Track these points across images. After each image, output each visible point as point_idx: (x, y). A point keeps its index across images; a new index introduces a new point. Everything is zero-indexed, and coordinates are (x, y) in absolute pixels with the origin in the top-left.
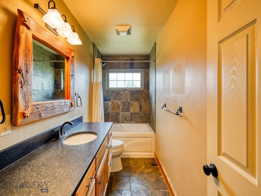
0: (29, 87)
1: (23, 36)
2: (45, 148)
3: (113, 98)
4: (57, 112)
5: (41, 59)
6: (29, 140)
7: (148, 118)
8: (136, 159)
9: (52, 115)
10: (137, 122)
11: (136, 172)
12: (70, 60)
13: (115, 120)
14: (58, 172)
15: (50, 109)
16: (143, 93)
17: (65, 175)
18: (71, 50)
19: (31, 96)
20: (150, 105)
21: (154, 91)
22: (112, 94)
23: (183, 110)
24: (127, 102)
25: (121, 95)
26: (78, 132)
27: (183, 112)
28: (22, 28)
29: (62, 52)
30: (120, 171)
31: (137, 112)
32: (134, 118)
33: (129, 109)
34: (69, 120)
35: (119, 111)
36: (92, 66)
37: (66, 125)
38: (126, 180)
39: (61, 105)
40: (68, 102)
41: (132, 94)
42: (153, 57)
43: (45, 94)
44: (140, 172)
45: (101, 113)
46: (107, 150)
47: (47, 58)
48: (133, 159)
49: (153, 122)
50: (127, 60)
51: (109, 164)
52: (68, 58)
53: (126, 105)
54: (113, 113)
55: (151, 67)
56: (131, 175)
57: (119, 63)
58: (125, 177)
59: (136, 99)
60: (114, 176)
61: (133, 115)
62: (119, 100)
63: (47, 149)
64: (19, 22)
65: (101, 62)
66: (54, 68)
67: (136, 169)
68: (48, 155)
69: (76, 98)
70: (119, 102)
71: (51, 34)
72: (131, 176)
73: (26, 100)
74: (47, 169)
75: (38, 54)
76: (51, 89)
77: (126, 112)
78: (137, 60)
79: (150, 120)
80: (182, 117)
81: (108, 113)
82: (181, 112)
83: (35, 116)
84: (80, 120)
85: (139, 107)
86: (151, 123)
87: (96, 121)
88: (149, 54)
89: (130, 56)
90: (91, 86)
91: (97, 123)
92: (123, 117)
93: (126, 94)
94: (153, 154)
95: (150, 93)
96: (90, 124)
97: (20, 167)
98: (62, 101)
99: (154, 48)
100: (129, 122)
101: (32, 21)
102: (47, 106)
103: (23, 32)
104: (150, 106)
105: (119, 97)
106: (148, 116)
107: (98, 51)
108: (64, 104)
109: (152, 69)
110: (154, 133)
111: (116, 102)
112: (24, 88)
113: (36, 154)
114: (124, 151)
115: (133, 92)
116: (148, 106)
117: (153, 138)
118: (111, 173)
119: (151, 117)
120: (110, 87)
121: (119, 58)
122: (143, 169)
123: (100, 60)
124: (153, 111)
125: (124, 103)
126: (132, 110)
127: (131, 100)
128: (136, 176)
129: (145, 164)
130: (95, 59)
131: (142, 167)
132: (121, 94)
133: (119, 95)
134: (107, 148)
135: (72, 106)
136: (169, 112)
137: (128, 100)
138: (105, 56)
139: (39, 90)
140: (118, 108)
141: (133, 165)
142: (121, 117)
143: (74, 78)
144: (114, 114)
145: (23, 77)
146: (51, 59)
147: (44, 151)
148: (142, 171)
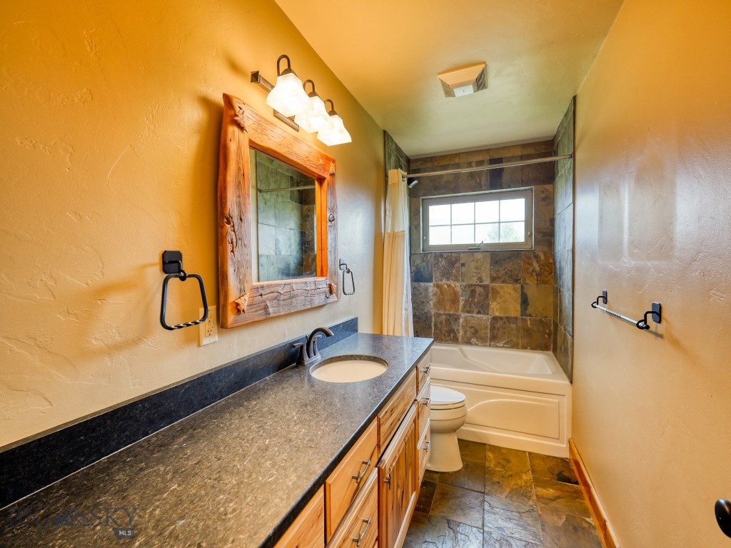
0: (245, 250)
1: (233, 147)
2: (275, 381)
3: (438, 275)
4: (299, 304)
5: (273, 186)
6: (247, 360)
7: (549, 335)
8: (505, 451)
9: (289, 312)
10: (514, 346)
11: (504, 486)
12: (326, 183)
13: (444, 335)
14: (296, 432)
15: (285, 297)
16: (533, 259)
17: (307, 439)
18: (328, 159)
19: (249, 269)
20: (557, 297)
21: (568, 250)
22: (437, 264)
23: (664, 314)
24: (481, 286)
25: (463, 265)
26: (345, 354)
27: (666, 321)
28: (232, 130)
29: (308, 167)
30: (456, 472)
31: (512, 316)
32: (504, 333)
33: (488, 305)
34: (326, 326)
35: (457, 310)
36: (381, 191)
37: (319, 335)
38: (472, 499)
39: (308, 289)
40: (322, 282)
41: (496, 263)
42: (566, 143)
43: (282, 266)
44: (516, 489)
45: (404, 312)
46: (414, 408)
47: (285, 183)
48: (495, 449)
49: (566, 350)
50: (480, 163)
51: (420, 445)
52: (321, 180)
53: (477, 293)
54: (440, 315)
55: (562, 175)
56: (487, 491)
57: (457, 176)
58: (468, 491)
59: (511, 277)
60: (438, 480)
61: (500, 324)
62: (456, 280)
63: (280, 382)
64: (226, 120)
65: (406, 179)
66: (299, 203)
67: (503, 477)
68: (281, 395)
69: (340, 272)
70: (457, 286)
71: (285, 131)
72: (488, 494)
73: (241, 277)
74: (276, 422)
75: (267, 177)
76: (295, 253)
77: (479, 313)
78: (515, 161)
79: (555, 343)
80: (661, 336)
81: (426, 313)
82: (660, 322)
83: (256, 311)
84: (351, 326)
85: (520, 300)
86: (558, 351)
87: (391, 334)
88: (555, 137)
89: (489, 149)
90: (379, 243)
91: (395, 338)
92: (468, 329)
93: (477, 262)
94: (565, 446)
95: (558, 260)
96: (377, 338)
97: (232, 408)
98: (310, 279)
99: (571, 113)
100: (488, 344)
101: (249, 111)
102: (280, 291)
103: (232, 140)
104: (557, 300)
105: (458, 271)
106: (550, 330)
107: (398, 149)
108: (313, 287)
109: (564, 181)
110: (567, 382)
111: (447, 284)
112: (236, 253)
113: (259, 390)
114: (467, 420)
115: (501, 257)
116: (551, 299)
117: (565, 398)
118: (427, 471)
119: (559, 332)
120: (430, 244)
121: (457, 161)
122: (526, 483)
123: (402, 172)
124: (564, 314)
125: (473, 288)
126: (496, 309)
127: (493, 279)
128: (503, 496)
129: (533, 472)
130: (389, 171)
131: (524, 477)
132: (462, 261)
133: (456, 266)
134: (413, 403)
135: (331, 292)
136: (616, 319)
137: (484, 278)
138: (417, 160)
139: (270, 256)
140: (455, 301)
141: (495, 466)
142: (462, 326)
143: (335, 227)
144: (444, 317)
145: (234, 231)
146: (292, 185)
147: (273, 385)
148: (521, 487)
